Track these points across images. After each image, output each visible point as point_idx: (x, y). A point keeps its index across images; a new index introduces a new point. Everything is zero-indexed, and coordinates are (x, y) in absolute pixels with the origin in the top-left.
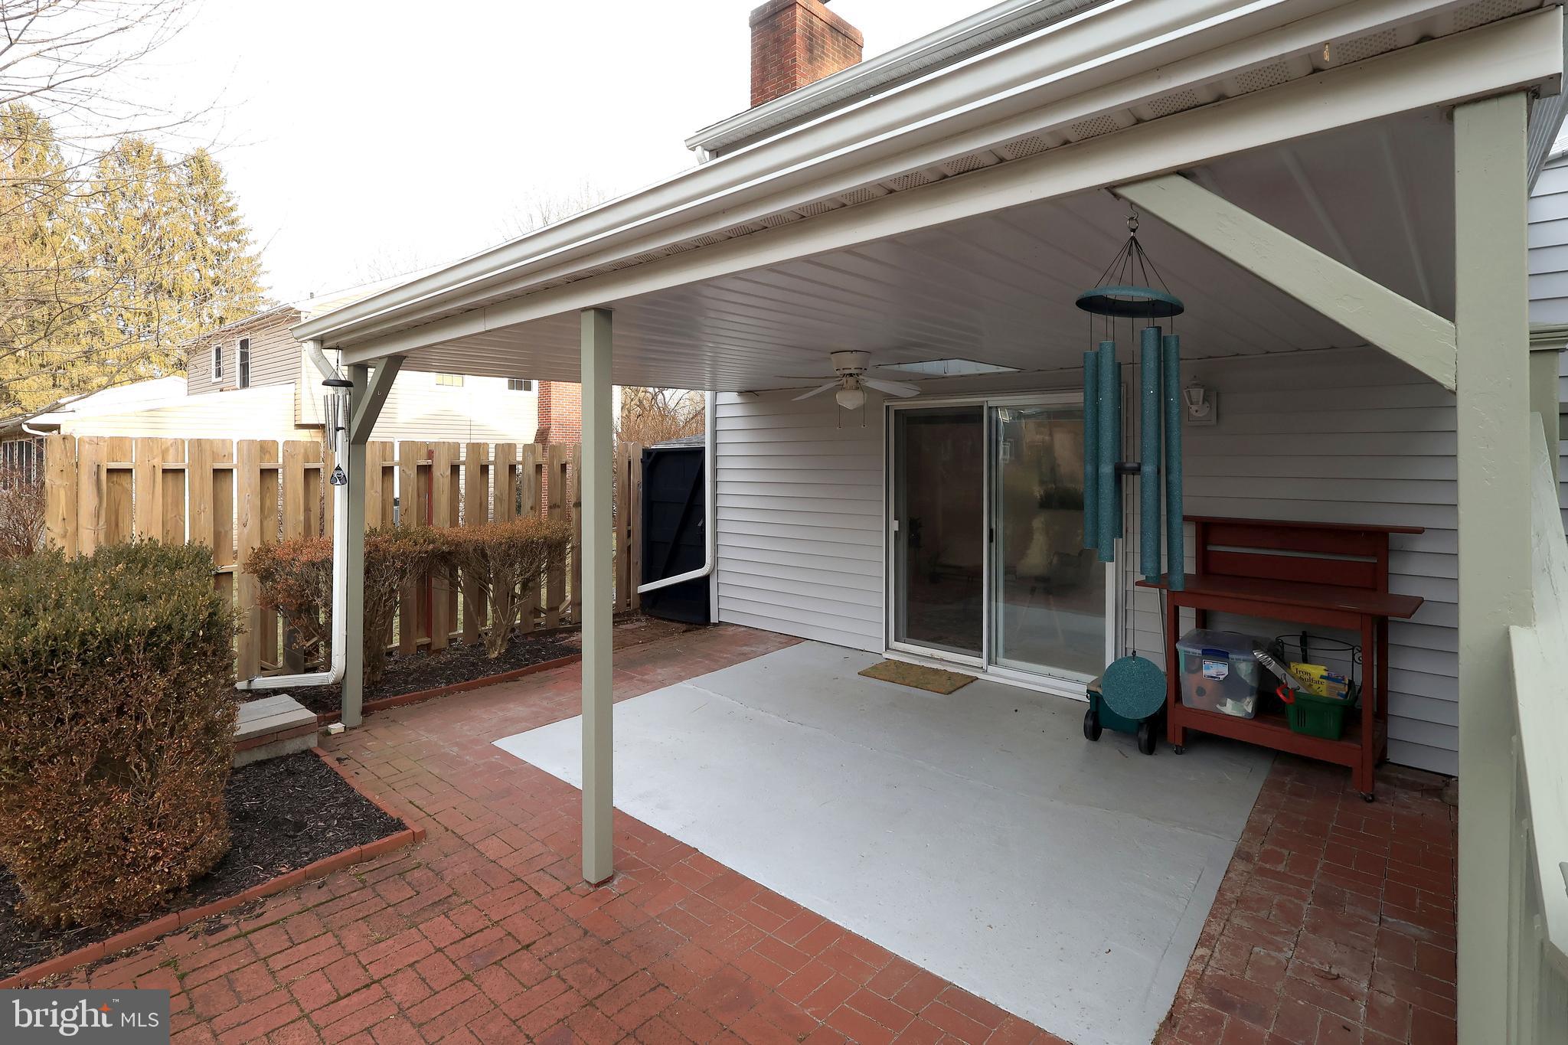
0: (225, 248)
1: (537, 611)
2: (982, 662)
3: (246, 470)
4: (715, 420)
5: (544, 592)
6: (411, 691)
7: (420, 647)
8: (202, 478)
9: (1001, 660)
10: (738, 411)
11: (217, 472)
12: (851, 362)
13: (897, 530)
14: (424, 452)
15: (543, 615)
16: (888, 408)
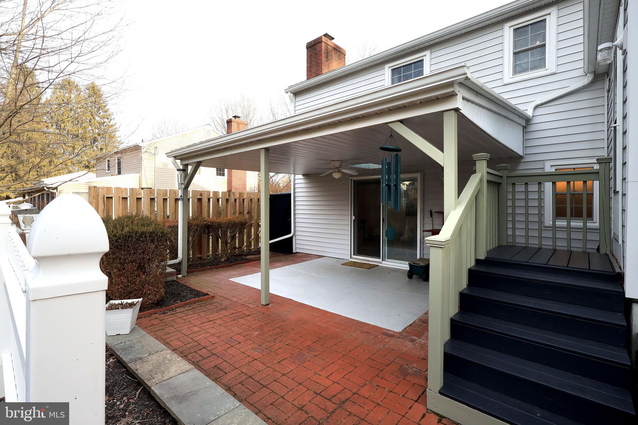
0: (102, 121)
1: (235, 248)
2: (380, 260)
3: (146, 198)
4: (294, 184)
5: (237, 241)
6: (198, 268)
7: (198, 258)
8: (133, 201)
9: (386, 259)
10: (303, 181)
11: (137, 198)
12: (337, 164)
13: (354, 219)
14: (199, 194)
15: (237, 250)
16: (351, 179)
